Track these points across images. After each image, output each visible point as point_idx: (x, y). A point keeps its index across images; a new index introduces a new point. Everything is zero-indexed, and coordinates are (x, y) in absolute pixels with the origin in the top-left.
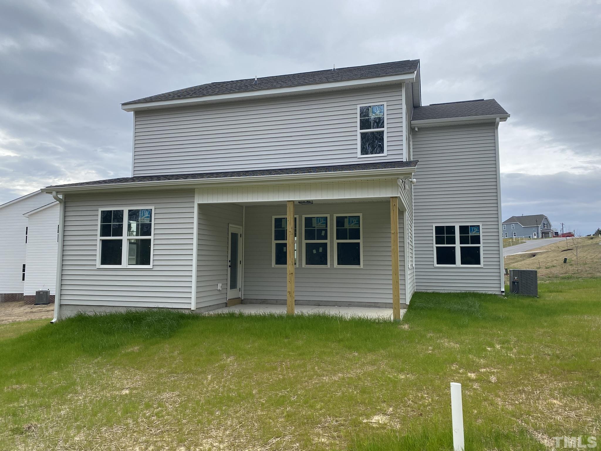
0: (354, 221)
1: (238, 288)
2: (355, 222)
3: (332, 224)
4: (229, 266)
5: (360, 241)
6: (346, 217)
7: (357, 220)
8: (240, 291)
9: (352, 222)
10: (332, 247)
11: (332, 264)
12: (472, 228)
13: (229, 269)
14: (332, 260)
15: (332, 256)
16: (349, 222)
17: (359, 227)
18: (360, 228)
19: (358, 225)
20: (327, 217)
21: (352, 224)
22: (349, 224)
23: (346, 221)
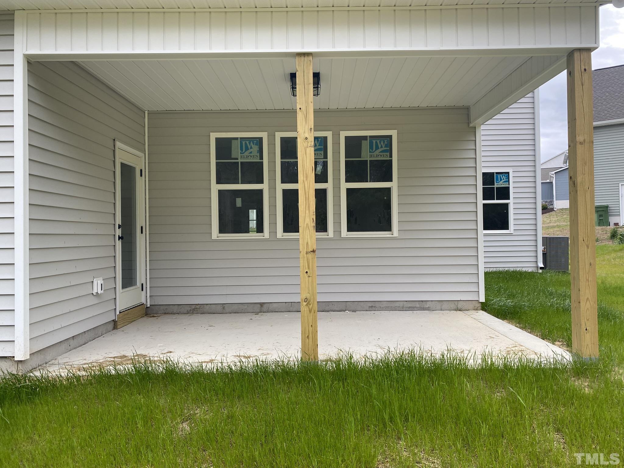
0: (380, 146)
1: (139, 284)
2: (382, 147)
3: (336, 152)
4: (119, 238)
5: (393, 185)
6: (365, 138)
7: (386, 143)
8: (142, 290)
9: (377, 148)
10: (337, 197)
11: (338, 231)
12: (499, 176)
13: (119, 244)
14: (337, 223)
15: (337, 214)
16: (371, 147)
17: (391, 156)
18: (392, 160)
19: (388, 154)
20: (325, 138)
21: (377, 152)
22: (370, 152)
23: (365, 145)
